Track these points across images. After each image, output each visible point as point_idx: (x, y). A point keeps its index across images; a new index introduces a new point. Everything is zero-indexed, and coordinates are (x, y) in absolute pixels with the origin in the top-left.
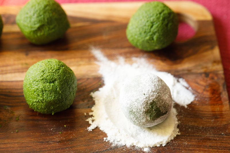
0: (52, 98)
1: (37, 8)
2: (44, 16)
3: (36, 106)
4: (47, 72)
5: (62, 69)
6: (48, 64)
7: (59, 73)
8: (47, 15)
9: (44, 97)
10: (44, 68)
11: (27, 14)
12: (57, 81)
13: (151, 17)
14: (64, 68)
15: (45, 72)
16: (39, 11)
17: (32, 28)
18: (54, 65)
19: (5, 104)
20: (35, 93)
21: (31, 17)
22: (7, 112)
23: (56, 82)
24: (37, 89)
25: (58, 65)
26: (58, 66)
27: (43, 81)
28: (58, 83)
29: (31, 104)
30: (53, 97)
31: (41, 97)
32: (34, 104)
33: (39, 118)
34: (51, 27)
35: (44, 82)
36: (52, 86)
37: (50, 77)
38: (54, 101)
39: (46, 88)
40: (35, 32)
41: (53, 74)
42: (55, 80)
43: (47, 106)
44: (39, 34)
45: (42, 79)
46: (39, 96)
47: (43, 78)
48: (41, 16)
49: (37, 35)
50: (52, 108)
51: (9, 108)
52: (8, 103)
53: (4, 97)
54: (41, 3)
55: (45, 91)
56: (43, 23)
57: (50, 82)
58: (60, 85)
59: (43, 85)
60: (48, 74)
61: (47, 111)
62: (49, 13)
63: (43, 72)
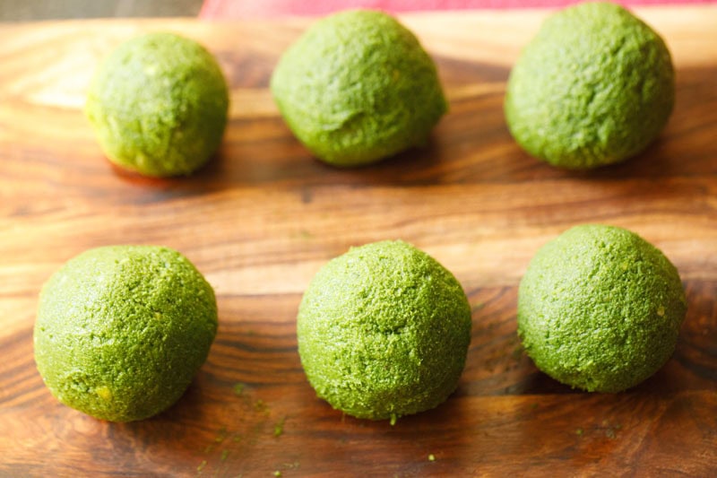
0: (391, 382)
1: (343, 58)
2: (364, 86)
3: (340, 399)
4: (377, 297)
5: (424, 285)
6: (380, 268)
7: (417, 300)
8: (374, 82)
9: (368, 378)
10: (368, 281)
11: (309, 75)
12: (409, 326)
13: (586, 66)
14: (430, 279)
15: (370, 296)
16: (346, 71)
17: (323, 122)
18: (399, 273)
19: (239, 376)
20: (337, 363)
21: (321, 89)
22: (246, 407)
23: (406, 329)
24: (345, 352)
25: (413, 271)
26: (412, 276)
27: (363, 325)
28: (413, 333)
29: (322, 392)
30: (395, 378)
31: (356, 376)
32: (332, 392)
33: (349, 429)
34: (388, 118)
35: (366, 331)
36: (394, 343)
37: (388, 315)
38: (398, 391)
39: (374, 350)
40: (335, 135)
41: (397, 305)
42: (404, 324)
43: (376, 402)
44: (346, 142)
45: (362, 322)
46: (350, 372)
47: (363, 316)
48: (354, 84)
49: (340, 143)
50: (390, 407)
51: (251, 392)
52: (249, 373)
53: (236, 352)
54: (355, 41)
55: (371, 359)
56: (360, 110)
57: (387, 332)
58: (418, 341)
59: (363, 341)
60: (380, 305)
61: (374, 413)
62: (379, 73)
63: (364, 296)
